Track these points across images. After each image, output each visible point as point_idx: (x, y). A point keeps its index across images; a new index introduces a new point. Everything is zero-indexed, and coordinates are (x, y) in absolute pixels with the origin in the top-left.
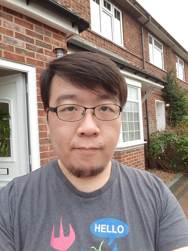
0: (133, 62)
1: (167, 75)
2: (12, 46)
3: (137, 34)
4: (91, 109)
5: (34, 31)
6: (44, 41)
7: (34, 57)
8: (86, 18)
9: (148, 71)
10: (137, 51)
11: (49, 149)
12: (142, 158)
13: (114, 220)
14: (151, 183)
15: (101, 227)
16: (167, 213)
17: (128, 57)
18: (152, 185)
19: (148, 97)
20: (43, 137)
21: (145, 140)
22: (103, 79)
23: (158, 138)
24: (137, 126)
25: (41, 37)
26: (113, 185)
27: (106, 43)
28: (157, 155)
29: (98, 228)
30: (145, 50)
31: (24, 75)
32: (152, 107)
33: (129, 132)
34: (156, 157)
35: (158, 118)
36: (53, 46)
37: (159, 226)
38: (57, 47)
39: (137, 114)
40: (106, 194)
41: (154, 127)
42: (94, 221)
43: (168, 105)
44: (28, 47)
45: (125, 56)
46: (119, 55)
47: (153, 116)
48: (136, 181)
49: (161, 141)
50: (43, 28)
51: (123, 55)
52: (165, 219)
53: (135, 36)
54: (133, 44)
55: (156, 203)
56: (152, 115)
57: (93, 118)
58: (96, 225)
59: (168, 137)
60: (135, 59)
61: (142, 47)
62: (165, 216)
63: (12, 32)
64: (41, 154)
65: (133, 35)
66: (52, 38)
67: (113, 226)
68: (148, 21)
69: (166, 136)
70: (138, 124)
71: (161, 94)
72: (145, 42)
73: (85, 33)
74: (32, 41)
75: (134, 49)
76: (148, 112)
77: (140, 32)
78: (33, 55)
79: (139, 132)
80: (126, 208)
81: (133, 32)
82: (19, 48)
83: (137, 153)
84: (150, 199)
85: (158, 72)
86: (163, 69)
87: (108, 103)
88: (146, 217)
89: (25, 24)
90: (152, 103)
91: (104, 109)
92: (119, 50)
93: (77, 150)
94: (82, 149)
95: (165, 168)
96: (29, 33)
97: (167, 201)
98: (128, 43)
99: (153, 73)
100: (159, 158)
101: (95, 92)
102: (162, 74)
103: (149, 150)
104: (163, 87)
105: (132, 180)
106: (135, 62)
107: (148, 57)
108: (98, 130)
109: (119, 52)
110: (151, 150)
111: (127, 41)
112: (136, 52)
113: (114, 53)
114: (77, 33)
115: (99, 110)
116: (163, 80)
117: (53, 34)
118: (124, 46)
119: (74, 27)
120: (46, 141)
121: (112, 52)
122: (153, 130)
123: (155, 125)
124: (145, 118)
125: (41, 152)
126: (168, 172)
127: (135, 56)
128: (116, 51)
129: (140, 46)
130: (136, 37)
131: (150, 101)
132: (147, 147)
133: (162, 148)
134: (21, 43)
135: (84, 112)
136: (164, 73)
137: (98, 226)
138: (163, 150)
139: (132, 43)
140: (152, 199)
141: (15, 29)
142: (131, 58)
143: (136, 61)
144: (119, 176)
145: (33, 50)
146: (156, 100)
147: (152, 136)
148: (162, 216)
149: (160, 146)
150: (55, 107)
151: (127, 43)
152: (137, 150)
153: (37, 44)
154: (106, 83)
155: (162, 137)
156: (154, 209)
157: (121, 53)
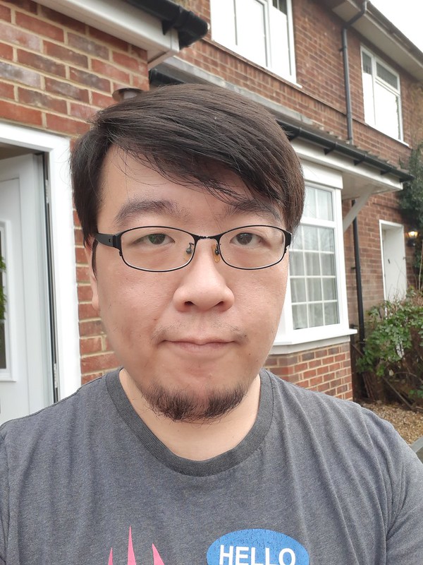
0: (320, 121)
1: (412, 154)
2: (9, 85)
3: (331, 47)
4: (209, 240)
5: (65, 45)
6: (89, 71)
7: (65, 112)
8: (199, 8)
9: (362, 145)
10: (332, 92)
11: (104, 347)
12: (344, 373)
13: (268, 534)
14: (365, 435)
15: (235, 554)
16: (406, 516)
17: (306, 108)
18: (367, 440)
19: (360, 213)
20: (90, 317)
21: (352, 326)
22: (242, 158)
23: (386, 322)
24: (331, 290)
25: (83, 61)
26: (266, 439)
27: (250, 74)
28: (385, 365)
29: (226, 555)
30: (353, 90)
31: (41, 157)
32: (370, 240)
33: (310, 306)
34: (382, 371)
35: (385, 268)
36: (115, 84)
37: (387, 549)
38: (124, 85)
39: (329, 259)
40: (247, 464)
41: (378, 292)
42: (217, 537)
43: (413, 234)
44: (50, 85)
45: (301, 105)
46: (285, 104)
47: (375, 262)
48: (326, 430)
49: (396, 330)
50: (88, 37)
51: (295, 102)
52: (402, 530)
53: (325, 54)
54: (322, 75)
55: (379, 489)
56: (371, 261)
57: (216, 263)
58: (222, 547)
59: (413, 318)
60: (326, 114)
61: (345, 83)
62: (403, 523)
63: (10, 49)
64: (82, 361)
65: (321, 51)
66: (110, 63)
67: (267, 550)
68: (360, 15)
69: (410, 316)
70: (333, 283)
71: (395, 205)
72: (353, 68)
73: (195, 48)
74: (60, 71)
75: (323, 87)
76: (361, 252)
77: (340, 43)
78: (62, 107)
79: (336, 306)
80: (300, 502)
81: (322, 43)
82: (28, 88)
83: (331, 360)
84: (362, 478)
85: (387, 147)
86: (399, 138)
87: (255, 222)
88: (352, 527)
89: (41, 28)
90: (370, 230)
91: (245, 238)
92: (284, 91)
93: (173, 347)
94: (186, 344)
95: (406, 398)
96: (51, 49)
97: (408, 482)
98: (307, 71)
99: (373, 151)
100: (391, 373)
101: (221, 194)
102: (399, 153)
103: (364, 353)
104: (400, 186)
105: (313, 425)
106: (325, 123)
107: (360, 108)
108: (228, 294)
109: (284, 96)
110: (368, 351)
111: (306, 66)
112: (327, 95)
113: (272, 98)
114: (176, 47)
115: (231, 241)
116: (399, 169)
117: (114, 53)
118: (298, 82)
119: (167, 34)
120: (96, 327)
121: (266, 96)
122: (372, 298)
123: (378, 287)
124: (353, 269)
125: (85, 356)
126: (415, 411)
127: (325, 105)
128: (277, 93)
129: (340, 80)
130: (329, 57)
131: (367, 224)
132: (358, 345)
133: (398, 347)
134: (32, 78)
135: (193, 247)
136: (402, 151)
137: (227, 551)
138: (399, 353)
139: (318, 71)
140: (370, 478)
141: (17, 42)
142: (316, 112)
143: (330, 119)
144: (281, 416)
145: (63, 95)
146: (381, 222)
147: (370, 314)
148: (395, 522)
149: (392, 341)
150: (115, 232)
151: (303, 72)
152: (332, 352)
153: (73, 77)
154: (250, 171)
155: (397, 319)
156: (374, 506)
157: (289, 100)
